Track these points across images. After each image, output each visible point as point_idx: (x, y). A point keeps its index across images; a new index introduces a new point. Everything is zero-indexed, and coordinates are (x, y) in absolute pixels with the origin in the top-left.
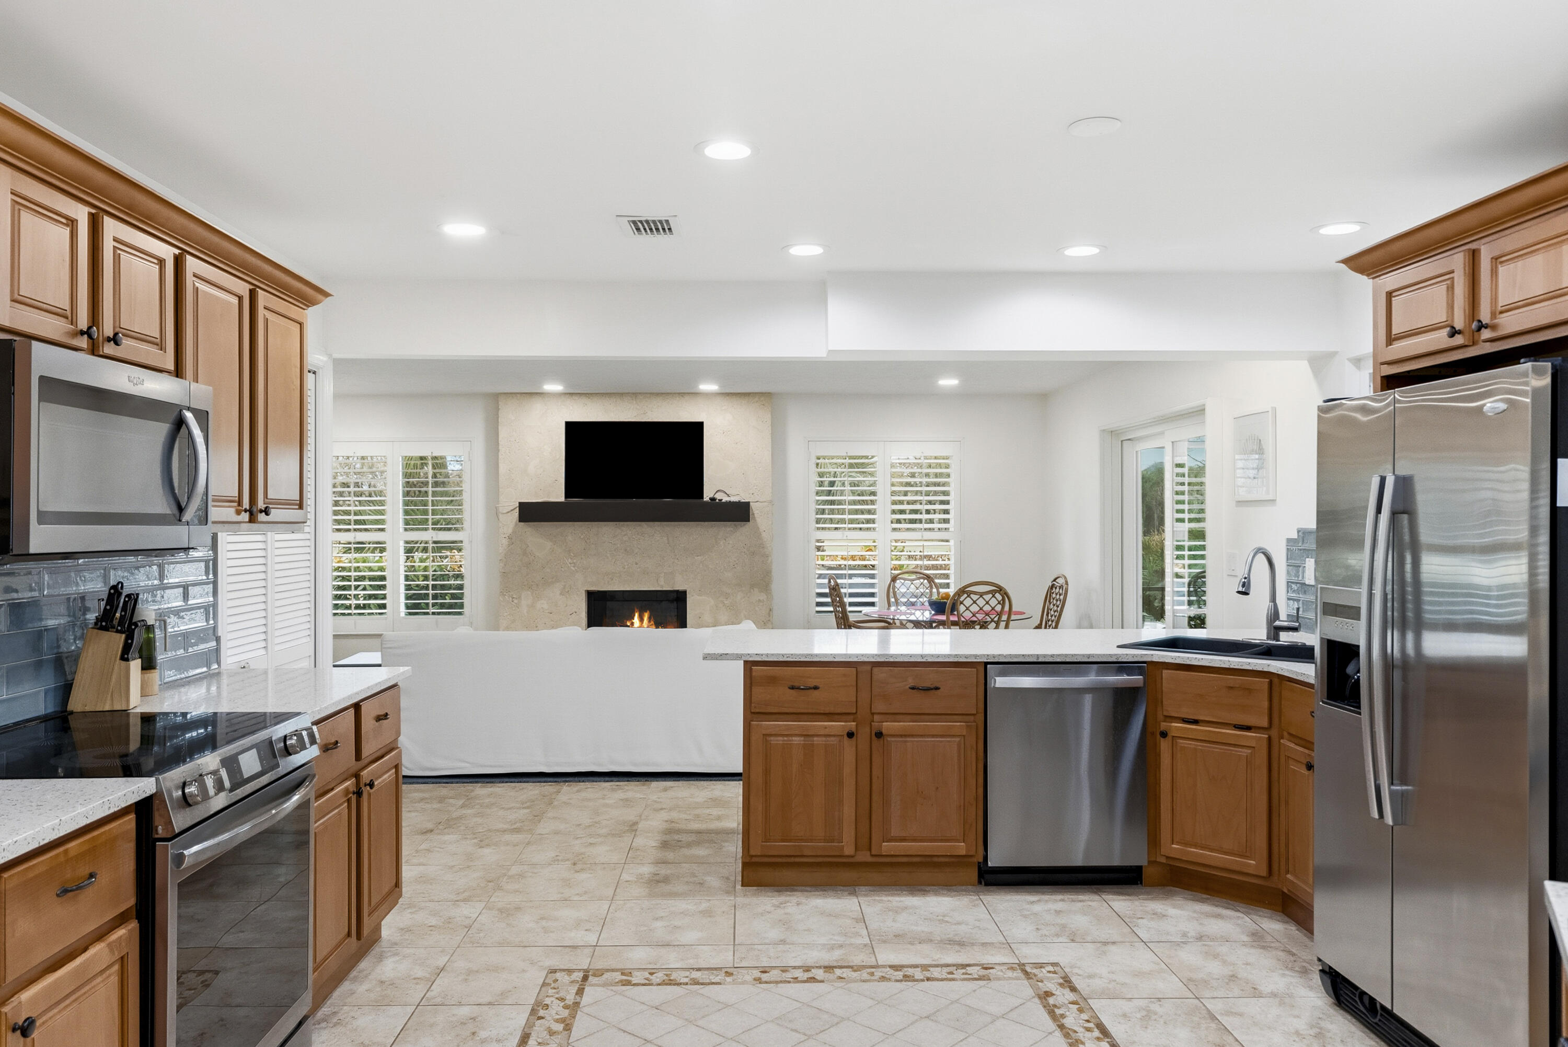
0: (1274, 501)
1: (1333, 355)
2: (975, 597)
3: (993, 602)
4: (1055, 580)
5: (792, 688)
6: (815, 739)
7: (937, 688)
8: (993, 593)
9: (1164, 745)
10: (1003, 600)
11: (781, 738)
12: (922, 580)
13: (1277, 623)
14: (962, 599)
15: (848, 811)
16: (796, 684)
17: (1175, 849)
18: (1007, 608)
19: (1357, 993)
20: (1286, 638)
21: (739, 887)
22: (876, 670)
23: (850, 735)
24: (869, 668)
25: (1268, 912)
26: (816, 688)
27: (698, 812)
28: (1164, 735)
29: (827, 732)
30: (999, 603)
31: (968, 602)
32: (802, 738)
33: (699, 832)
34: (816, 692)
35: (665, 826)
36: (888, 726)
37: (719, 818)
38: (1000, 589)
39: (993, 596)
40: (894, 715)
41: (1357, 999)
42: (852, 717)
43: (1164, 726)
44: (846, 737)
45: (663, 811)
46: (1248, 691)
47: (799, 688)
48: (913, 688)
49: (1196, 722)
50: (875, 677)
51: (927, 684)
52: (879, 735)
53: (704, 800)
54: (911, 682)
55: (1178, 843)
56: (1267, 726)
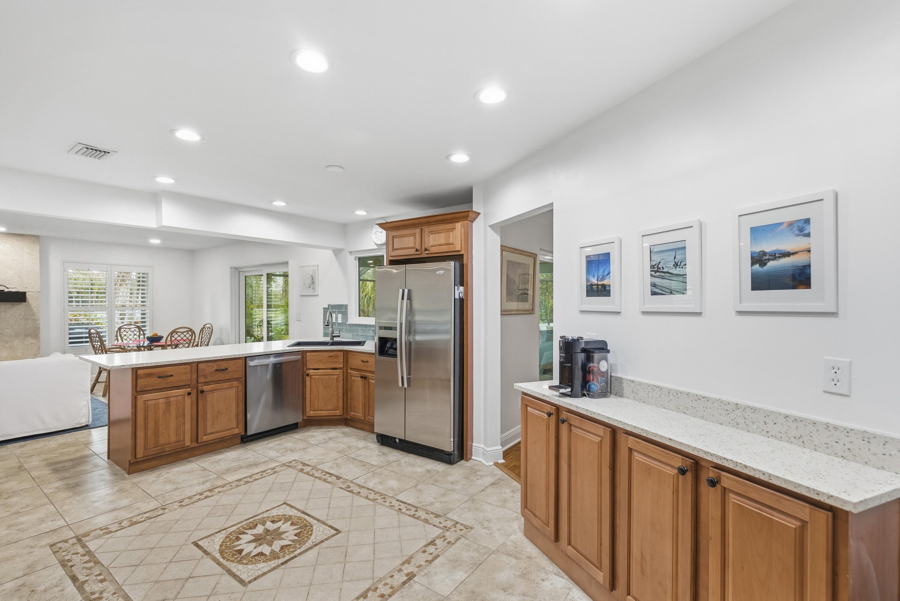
0: (318, 295)
1: (342, 250)
2: (179, 334)
3: (188, 336)
4: (205, 325)
5: (160, 377)
6: (171, 398)
7: (227, 369)
8: (188, 332)
9: (308, 379)
10: (192, 334)
11: (153, 401)
12: (135, 329)
13: (333, 335)
14: (173, 335)
15: (188, 426)
16: (161, 375)
17: (312, 413)
18: (193, 338)
19: (390, 439)
20: (336, 339)
21: (127, 476)
22: (200, 365)
23: (189, 394)
24: (196, 364)
25: (341, 426)
26: (171, 376)
27: (60, 451)
28: (308, 375)
29: (177, 394)
30: (190, 336)
31: (176, 336)
32: (164, 399)
33: (72, 460)
34: (172, 378)
35: (45, 463)
36: (206, 388)
37: (77, 451)
38: (191, 330)
39: (188, 333)
40: (207, 383)
41: (390, 440)
42: (188, 386)
43: (308, 372)
44: (186, 395)
45: (34, 457)
46: (337, 357)
47: (162, 377)
48: (216, 370)
49: (318, 369)
50: (199, 368)
51: (223, 368)
52: (202, 392)
53: (57, 446)
54: (215, 368)
55: (312, 411)
56: (342, 367)
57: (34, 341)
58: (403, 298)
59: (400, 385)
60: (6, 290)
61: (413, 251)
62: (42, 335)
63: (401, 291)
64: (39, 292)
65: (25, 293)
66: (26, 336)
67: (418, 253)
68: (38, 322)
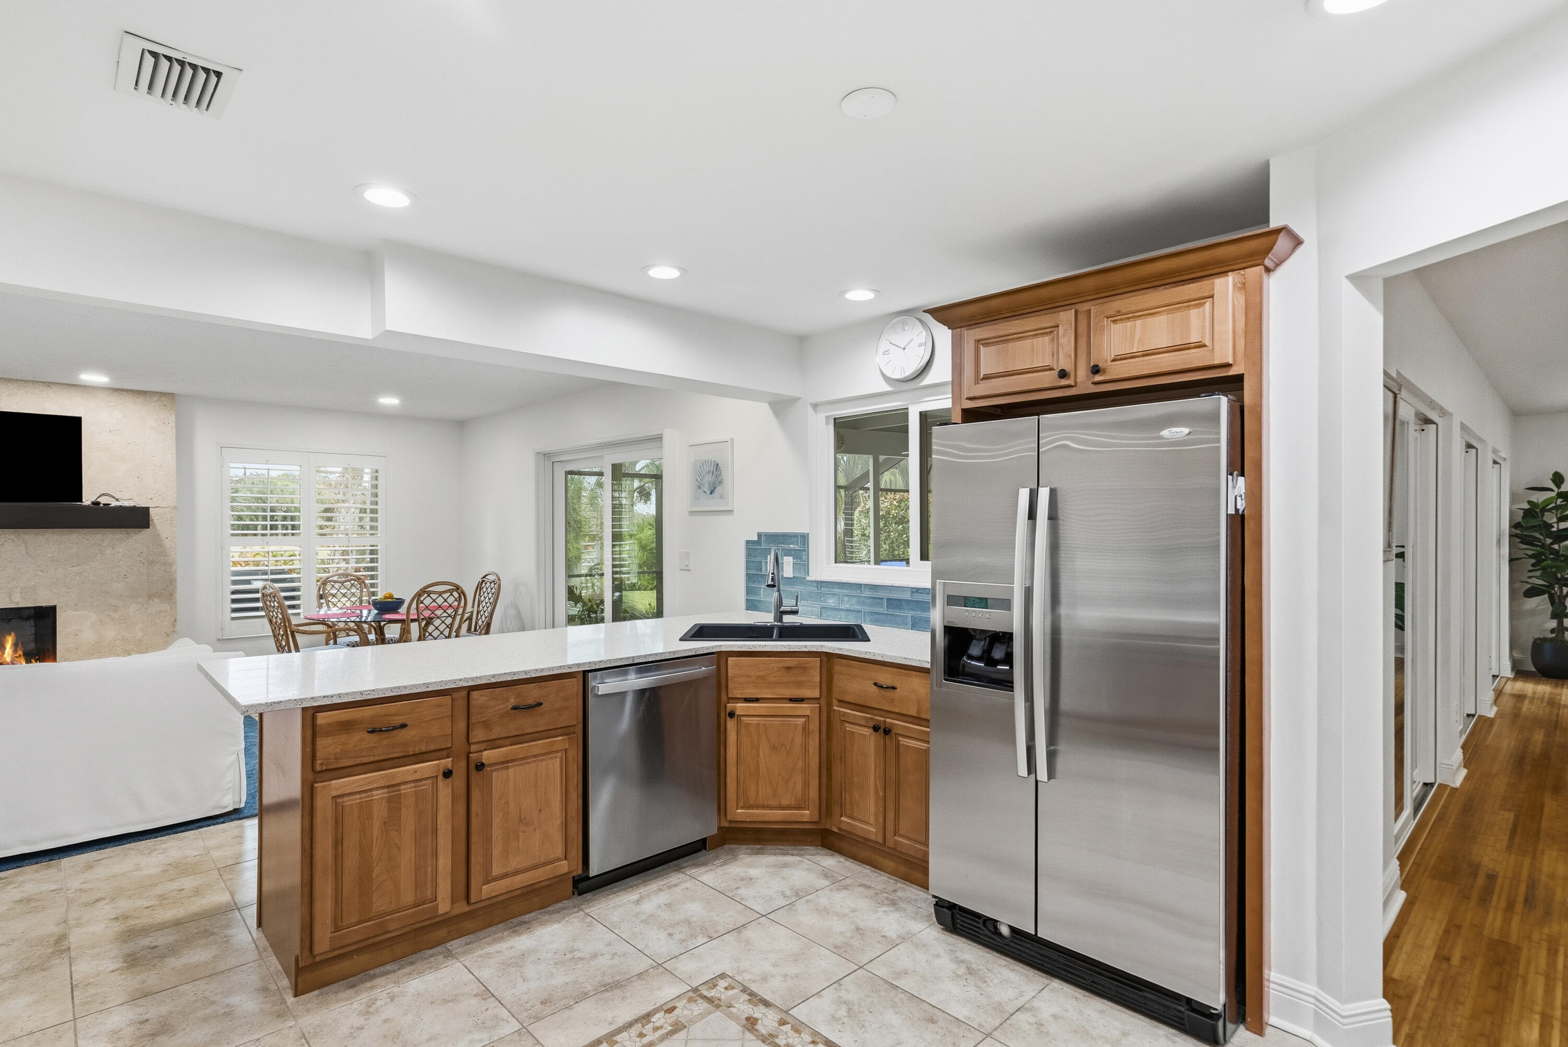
0: (733, 511)
1: (795, 400)
2: (434, 596)
3: (451, 599)
4: (484, 577)
5: (373, 732)
6: (402, 787)
7: (540, 704)
8: (451, 592)
9: (731, 724)
10: (460, 597)
11: (358, 796)
12: (352, 582)
13: (782, 609)
14: (422, 599)
15: (444, 862)
16: (377, 726)
17: (740, 813)
18: (462, 604)
19: (981, 921)
20: (788, 619)
21: (290, 999)
22: (474, 695)
23: (448, 774)
24: (465, 693)
25: (812, 849)
26: (403, 726)
27: (159, 890)
28: (732, 715)
29: (418, 776)
30: (456, 600)
31: (428, 601)
32: (386, 790)
33: (177, 923)
34: (402, 733)
35: (117, 927)
36: (488, 756)
37: (197, 892)
38: (457, 588)
39: (451, 595)
40: (493, 744)
41: (981, 926)
42: (445, 752)
43: (730, 706)
44: (440, 777)
45: (101, 904)
46: (804, 669)
47: (381, 731)
48: (514, 708)
49: (757, 700)
50: (473, 703)
51: (531, 702)
52: (480, 766)
54: (513, 702)
55: (742, 808)
56: (819, 697)
57: (165, 606)
58: (1032, 515)
59: (1023, 770)
60: (114, 503)
61: (1048, 379)
62: (180, 595)
63: (1024, 495)
64: (175, 508)
65: (146, 510)
66: (151, 596)
67: (1064, 382)
68: (174, 567)
